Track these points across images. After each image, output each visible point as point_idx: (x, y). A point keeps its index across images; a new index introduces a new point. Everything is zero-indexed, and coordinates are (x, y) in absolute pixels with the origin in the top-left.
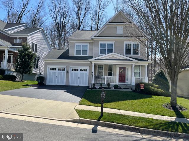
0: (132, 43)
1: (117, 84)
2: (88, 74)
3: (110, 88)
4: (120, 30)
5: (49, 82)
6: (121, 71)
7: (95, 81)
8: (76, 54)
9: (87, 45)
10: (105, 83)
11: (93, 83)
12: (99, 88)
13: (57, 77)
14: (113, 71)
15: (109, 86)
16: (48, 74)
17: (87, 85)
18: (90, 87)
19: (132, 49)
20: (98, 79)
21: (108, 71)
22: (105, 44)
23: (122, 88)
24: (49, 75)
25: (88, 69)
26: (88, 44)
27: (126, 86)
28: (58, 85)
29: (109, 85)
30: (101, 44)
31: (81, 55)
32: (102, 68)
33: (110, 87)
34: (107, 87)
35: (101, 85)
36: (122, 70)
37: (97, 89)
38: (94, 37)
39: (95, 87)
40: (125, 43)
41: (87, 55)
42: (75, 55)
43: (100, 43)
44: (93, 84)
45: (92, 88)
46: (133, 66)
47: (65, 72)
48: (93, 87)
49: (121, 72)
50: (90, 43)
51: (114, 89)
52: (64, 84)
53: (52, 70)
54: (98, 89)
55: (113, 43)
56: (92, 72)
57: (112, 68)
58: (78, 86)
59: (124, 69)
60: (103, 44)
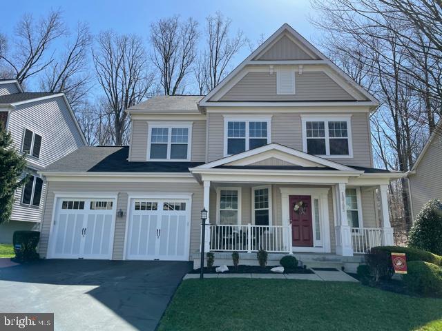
0: (326, 120)
1: (291, 253)
2: (188, 219)
3: (268, 270)
4: (286, 83)
5: (58, 250)
6: (297, 207)
7: (212, 245)
8: (151, 158)
9: (186, 130)
10: (249, 251)
11: (207, 250)
12: (227, 269)
13: (84, 230)
14: (270, 209)
15: (265, 260)
16: (55, 223)
17: (185, 258)
18: (197, 265)
19: (327, 138)
20: (224, 237)
21: (254, 210)
22: (243, 124)
23: (308, 267)
24: (57, 226)
25: (191, 200)
26: (189, 126)
27: (324, 260)
28: (86, 260)
29: (262, 256)
30: (230, 124)
31: (168, 159)
32: (236, 199)
33: (268, 264)
34: (257, 264)
35: (236, 256)
36: (301, 203)
37: (220, 272)
38: (208, 101)
39: (214, 264)
40: (305, 119)
41: (186, 158)
42: (148, 159)
43: (227, 119)
44: (205, 256)
45: (202, 270)
46: (342, 189)
47: (112, 212)
48: (205, 265)
49: (298, 212)
50: (195, 123)
51: (284, 272)
52: (109, 257)
53: (70, 207)
54: (225, 272)
55: (268, 119)
56: (204, 210)
57: (266, 199)
58: (156, 263)
59: (306, 200)
60: (237, 124)
